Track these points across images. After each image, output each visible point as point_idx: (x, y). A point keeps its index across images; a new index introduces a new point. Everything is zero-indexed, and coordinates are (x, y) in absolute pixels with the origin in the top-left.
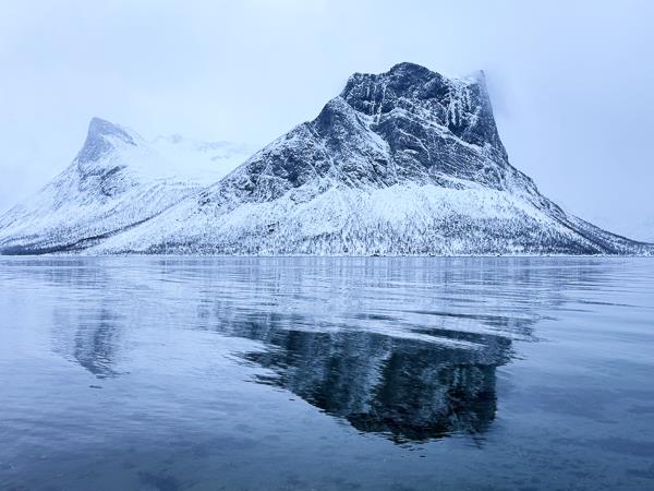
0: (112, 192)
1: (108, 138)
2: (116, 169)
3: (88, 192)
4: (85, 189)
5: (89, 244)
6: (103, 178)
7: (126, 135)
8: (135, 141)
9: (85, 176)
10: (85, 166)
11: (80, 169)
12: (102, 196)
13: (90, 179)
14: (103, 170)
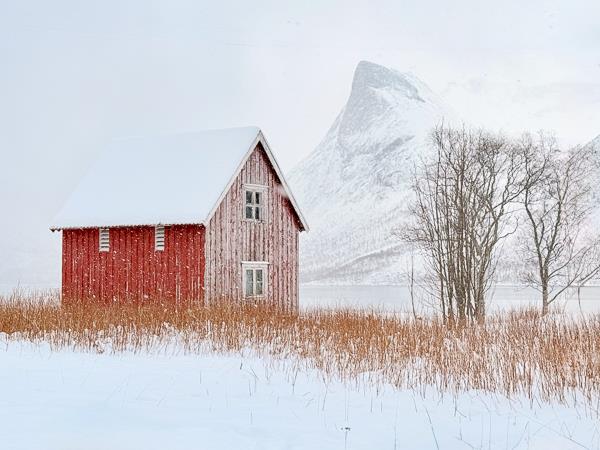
0: (393, 180)
1: (383, 93)
2: (398, 143)
3: (355, 180)
4: (351, 177)
5: (374, 266)
6: (378, 158)
7: (408, 85)
8: (420, 94)
9: (351, 156)
10: (350, 140)
11: (341, 145)
12: (377, 188)
13: (358, 161)
14: (377, 146)
